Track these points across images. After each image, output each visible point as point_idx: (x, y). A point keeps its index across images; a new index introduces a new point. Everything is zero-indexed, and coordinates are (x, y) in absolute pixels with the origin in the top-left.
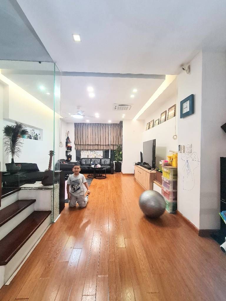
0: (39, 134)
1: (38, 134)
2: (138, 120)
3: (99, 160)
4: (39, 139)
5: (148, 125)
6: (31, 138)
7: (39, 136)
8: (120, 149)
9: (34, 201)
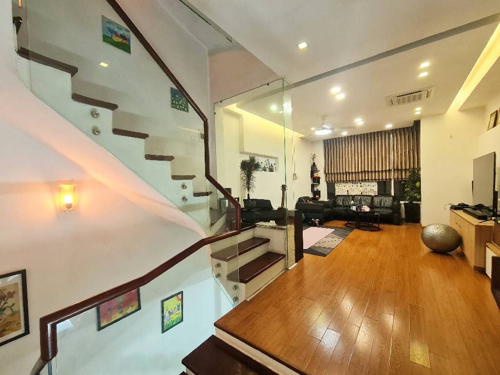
0: (275, 164)
1: (273, 165)
2: (463, 110)
3: (370, 199)
4: (274, 170)
5: (494, 117)
6: (265, 171)
7: (274, 167)
8: (415, 177)
9: (267, 241)
